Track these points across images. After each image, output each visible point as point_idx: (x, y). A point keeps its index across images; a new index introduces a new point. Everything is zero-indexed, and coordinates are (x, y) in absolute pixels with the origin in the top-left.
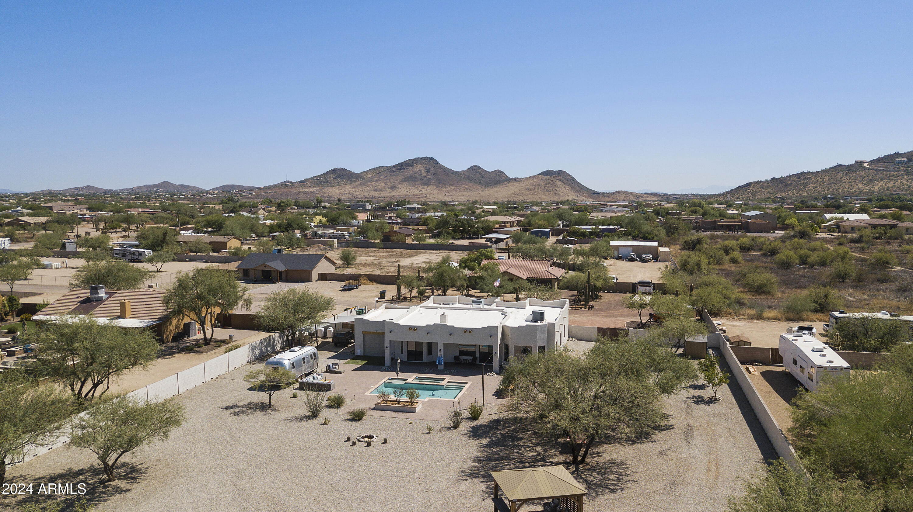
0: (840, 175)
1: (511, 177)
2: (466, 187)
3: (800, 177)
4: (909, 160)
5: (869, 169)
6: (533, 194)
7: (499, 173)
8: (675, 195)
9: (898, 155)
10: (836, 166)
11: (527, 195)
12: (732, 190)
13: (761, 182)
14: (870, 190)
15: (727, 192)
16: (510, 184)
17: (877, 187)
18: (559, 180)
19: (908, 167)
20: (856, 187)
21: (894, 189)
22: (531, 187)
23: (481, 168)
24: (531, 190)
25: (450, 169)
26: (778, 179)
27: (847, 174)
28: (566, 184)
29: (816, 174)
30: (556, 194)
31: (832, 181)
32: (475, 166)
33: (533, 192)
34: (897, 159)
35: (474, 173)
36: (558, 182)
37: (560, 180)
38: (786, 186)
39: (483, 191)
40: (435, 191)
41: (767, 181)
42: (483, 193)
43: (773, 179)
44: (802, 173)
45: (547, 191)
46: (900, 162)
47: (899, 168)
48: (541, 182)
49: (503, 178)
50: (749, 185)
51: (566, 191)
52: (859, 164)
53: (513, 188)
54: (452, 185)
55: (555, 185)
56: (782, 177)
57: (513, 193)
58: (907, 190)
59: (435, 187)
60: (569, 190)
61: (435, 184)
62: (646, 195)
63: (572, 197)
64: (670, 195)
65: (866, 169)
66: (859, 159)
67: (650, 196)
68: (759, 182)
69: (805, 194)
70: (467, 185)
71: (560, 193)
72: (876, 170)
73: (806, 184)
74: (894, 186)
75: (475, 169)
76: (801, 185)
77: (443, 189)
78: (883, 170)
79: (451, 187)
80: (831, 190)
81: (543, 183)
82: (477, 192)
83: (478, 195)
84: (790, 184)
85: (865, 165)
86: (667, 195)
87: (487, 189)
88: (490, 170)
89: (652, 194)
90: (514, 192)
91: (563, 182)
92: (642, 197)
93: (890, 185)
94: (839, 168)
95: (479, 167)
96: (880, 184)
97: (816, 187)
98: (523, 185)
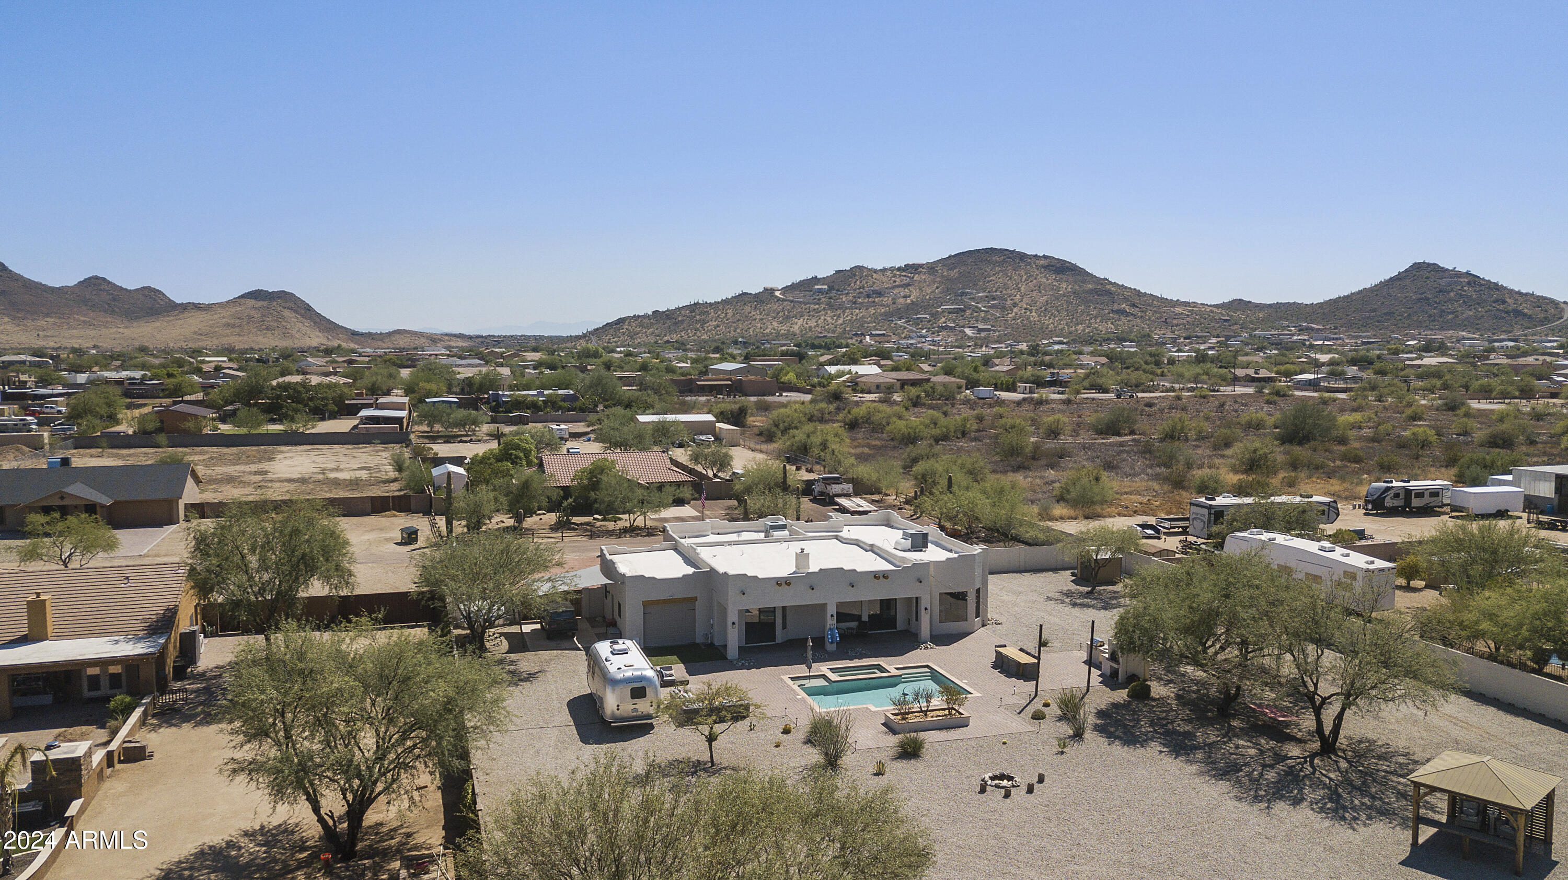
0: (748, 308)
1: (178, 301)
2: (82, 318)
3: (694, 311)
4: (831, 288)
5: (784, 300)
6: (240, 335)
7: (150, 293)
8: (494, 336)
9: (815, 280)
10: (740, 295)
11: (227, 336)
12: (597, 330)
13: (639, 316)
14: (789, 330)
15: (590, 333)
16: (186, 314)
17: (796, 327)
18: (288, 308)
19: (830, 298)
20: (770, 327)
21: (819, 329)
22: (232, 321)
23: (109, 283)
24: (233, 326)
25: (37, 283)
26: (664, 312)
27: (756, 308)
28: (302, 316)
29: (714, 305)
30: (286, 335)
31: (738, 317)
32: (97, 278)
33: (238, 330)
34: (817, 287)
35: (94, 292)
36: (287, 313)
37: (291, 309)
38: (676, 323)
39: (126, 327)
40: (10, 327)
41: (646, 316)
42: (127, 332)
43: (655, 312)
44: (696, 304)
45: (267, 329)
46: (820, 291)
47: (819, 299)
48: (253, 313)
49: (162, 303)
50: (621, 321)
51: (304, 329)
52: (769, 292)
53: (190, 325)
54: (47, 315)
55: (283, 317)
56: (668, 310)
57: (195, 333)
58: (834, 332)
59: (6, 319)
60: (310, 327)
61: (5, 312)
62: (447, 338)
63: (317, 340)
64: (486, 337)
65: (779, 299)
66: (769, 286)
67: (454, 339)
68: (636, 317)
69: (705, 337)
70: (85, 316)
71: (294, 333)
72: (792, 301)
73: (704, 322)
74: (818, 325)
75: (95, 284)
76: (697, 322)
77: (29, 323)
78: (800, 302)
79: (48, 319)
80: (738, 331)
81: (257, 315)
82: (112, 331)
83: (118, 336)
84: (682, 321)
85: (777, 294)
86: (482, 337)
87: (135, 324)
88: (131, 286)
89: (455, 336)
90: (197, 330)
91: (296, 312)
92: (441, 340)
93: (812, 323)
94: (743, 297)
95: (104, 279)
96: (800, 322)
97: (718, 326)
98: (216, 316)
